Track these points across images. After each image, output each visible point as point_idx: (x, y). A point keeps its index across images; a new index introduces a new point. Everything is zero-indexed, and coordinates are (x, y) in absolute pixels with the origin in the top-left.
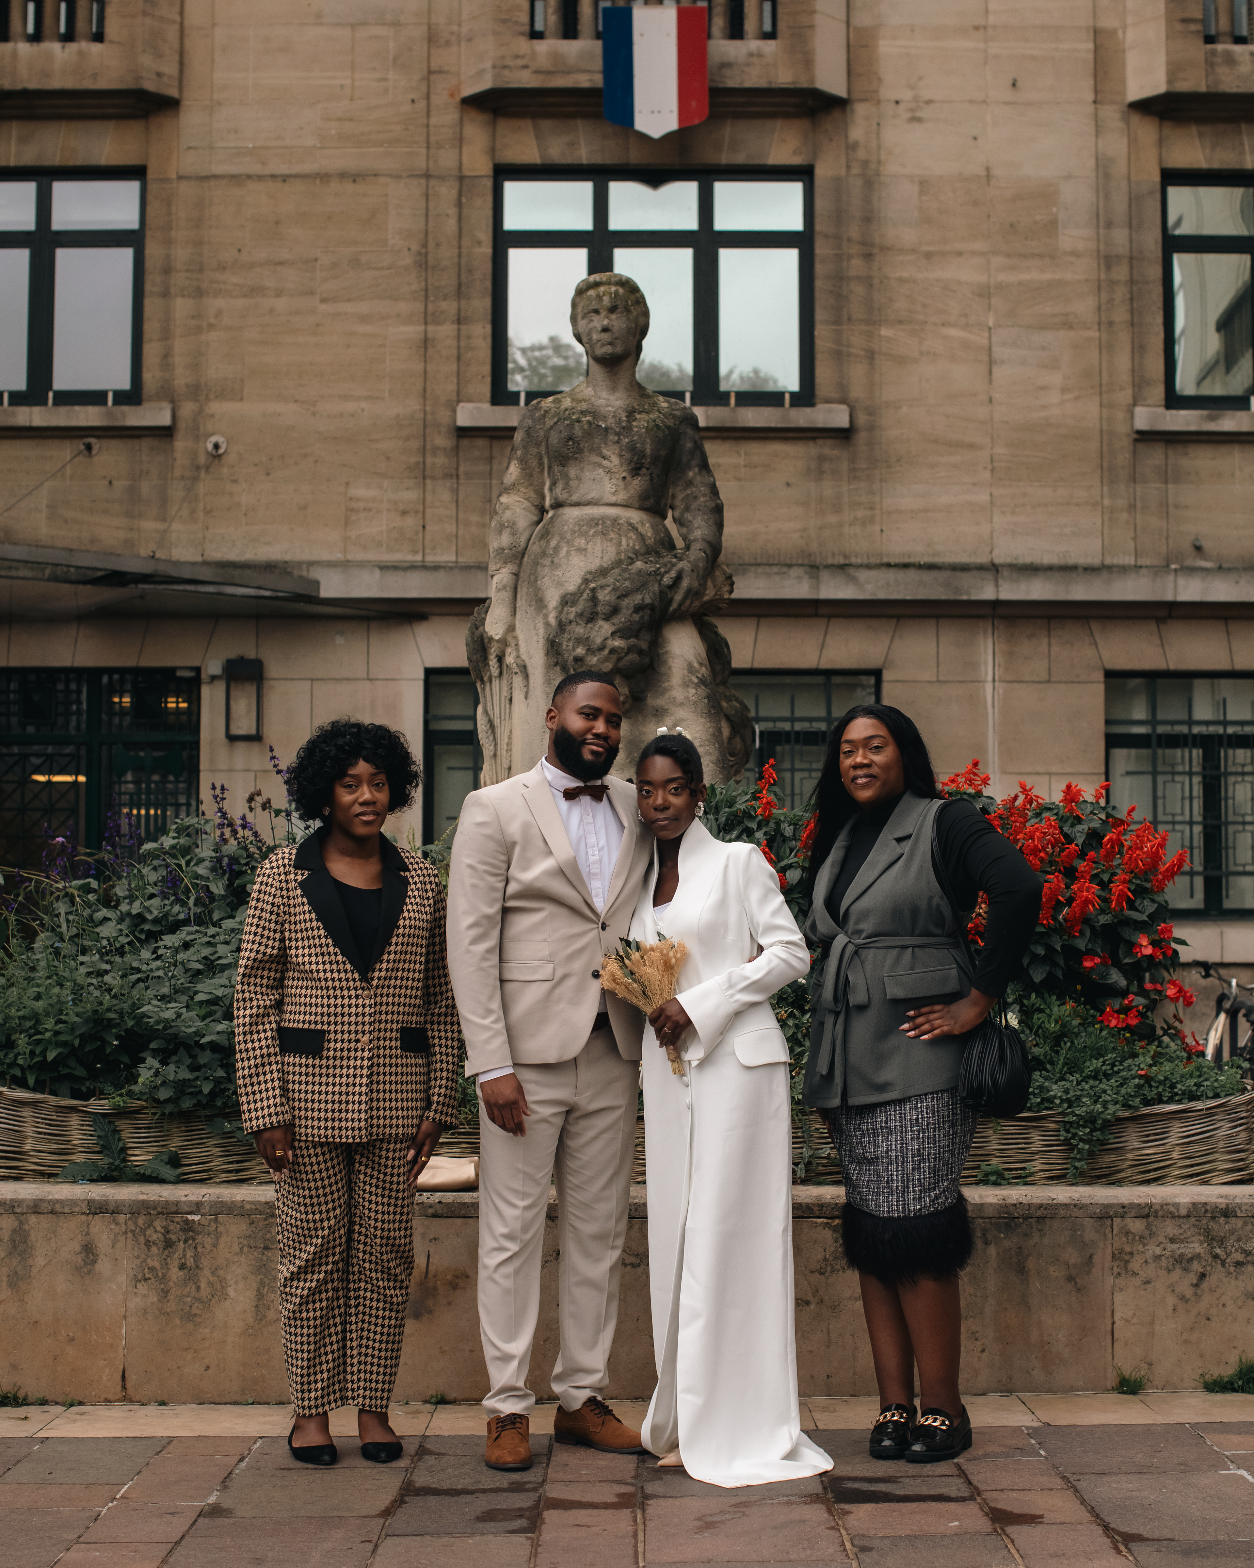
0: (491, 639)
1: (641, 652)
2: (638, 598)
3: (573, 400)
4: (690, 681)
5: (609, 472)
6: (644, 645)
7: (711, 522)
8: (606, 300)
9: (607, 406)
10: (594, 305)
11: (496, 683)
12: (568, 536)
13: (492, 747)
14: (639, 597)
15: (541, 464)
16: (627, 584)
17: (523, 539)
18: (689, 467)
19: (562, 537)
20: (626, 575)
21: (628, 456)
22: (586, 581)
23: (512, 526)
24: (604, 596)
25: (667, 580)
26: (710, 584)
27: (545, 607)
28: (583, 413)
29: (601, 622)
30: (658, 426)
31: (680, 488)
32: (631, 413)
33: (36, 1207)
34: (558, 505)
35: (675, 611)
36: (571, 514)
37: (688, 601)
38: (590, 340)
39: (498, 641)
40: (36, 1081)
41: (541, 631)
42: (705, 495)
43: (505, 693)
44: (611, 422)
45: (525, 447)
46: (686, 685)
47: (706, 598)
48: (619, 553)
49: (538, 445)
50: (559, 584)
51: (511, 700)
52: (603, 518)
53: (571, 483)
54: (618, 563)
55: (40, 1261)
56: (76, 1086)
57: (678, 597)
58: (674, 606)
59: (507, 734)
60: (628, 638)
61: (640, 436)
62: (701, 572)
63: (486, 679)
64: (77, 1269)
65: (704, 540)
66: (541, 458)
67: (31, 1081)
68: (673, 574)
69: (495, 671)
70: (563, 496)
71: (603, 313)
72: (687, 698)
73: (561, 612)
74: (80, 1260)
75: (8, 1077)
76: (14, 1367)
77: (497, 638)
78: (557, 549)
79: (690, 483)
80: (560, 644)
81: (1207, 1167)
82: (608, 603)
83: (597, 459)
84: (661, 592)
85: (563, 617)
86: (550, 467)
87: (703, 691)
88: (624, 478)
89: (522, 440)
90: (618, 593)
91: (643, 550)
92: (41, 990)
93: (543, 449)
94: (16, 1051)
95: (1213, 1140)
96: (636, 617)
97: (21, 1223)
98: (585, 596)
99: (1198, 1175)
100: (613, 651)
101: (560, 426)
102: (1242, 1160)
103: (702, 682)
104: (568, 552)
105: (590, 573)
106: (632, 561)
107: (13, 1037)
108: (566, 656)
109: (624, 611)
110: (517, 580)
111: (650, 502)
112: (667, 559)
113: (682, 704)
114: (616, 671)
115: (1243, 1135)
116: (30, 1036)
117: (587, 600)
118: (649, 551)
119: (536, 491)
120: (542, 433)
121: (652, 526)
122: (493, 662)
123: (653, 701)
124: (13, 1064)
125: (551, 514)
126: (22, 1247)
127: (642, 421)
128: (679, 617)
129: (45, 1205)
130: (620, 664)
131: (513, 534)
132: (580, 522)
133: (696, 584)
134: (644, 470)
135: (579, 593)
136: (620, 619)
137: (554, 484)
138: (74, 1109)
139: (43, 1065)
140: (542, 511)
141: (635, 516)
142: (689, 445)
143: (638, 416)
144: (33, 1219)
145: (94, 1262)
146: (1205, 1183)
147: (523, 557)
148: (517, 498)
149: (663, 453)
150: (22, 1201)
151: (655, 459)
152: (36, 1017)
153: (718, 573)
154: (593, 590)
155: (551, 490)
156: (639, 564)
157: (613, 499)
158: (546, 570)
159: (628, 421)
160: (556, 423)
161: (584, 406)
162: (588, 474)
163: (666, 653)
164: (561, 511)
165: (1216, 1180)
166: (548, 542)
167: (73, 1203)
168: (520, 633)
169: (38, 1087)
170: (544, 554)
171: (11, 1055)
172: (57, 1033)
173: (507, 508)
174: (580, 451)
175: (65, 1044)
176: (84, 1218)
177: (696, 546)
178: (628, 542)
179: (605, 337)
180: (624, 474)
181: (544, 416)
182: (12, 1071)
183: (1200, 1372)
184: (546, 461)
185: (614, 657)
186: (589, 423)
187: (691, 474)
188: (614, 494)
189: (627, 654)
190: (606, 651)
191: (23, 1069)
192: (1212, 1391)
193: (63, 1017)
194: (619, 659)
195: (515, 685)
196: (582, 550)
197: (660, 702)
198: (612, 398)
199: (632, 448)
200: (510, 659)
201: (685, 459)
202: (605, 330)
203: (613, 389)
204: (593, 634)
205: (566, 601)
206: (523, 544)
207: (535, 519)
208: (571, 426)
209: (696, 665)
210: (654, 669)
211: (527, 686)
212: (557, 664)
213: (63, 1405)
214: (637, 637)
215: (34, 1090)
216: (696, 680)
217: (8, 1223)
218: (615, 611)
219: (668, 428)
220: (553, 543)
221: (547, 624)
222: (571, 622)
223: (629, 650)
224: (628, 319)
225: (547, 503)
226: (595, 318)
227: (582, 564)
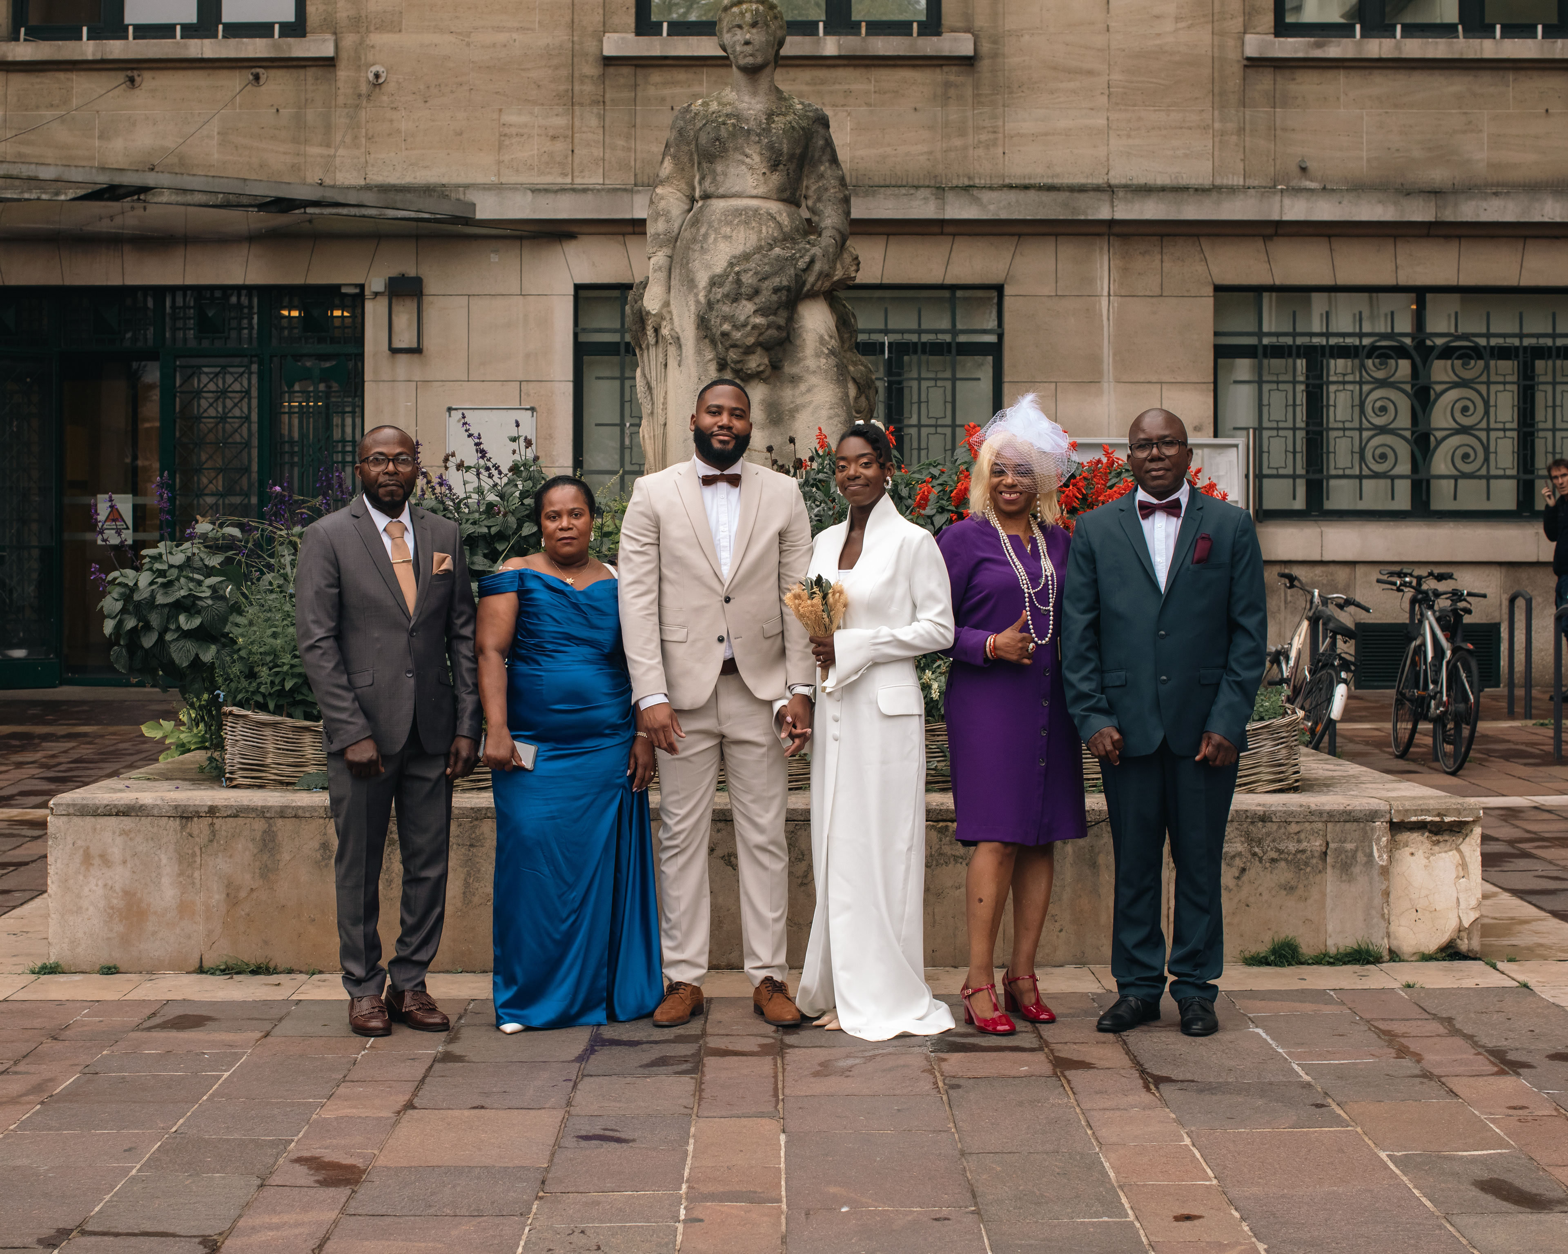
0: (648, 313)
1: (779, 328)
2: (776, 281)
3: (719, 104)
4: (822, 352)
5: (751, 168)
6: (781, 321)
7: (840, 211)
8: (748, 16)
9: (749, 109)
10: (738, 21)
11: (653, 351)
12: (716, 224)
13: (649, 406)
14: (778, 280)
15: (691, 160)
16: (767, 268)
17: (676, 226)
18: (821, 162)
19: (710, 226)
20: (766, 260)
21: (768, 154)
22: (731, 265)
23: (666, 214)
24: (748, 279)
25: (801, 264)
26: (838, 266)
27: (696, 286)
28: (728, 116)
29: (744, 302)
30: (793, 128)
31: (812, 181)
32: (770, 116)
33: (283, 813)
34: (706, 197)
35: (809, 291)
36: (719, 205)
37: (820, 282)
38: (734, 51)
39: (655, 315)
40: (276, 706)
41: (693, 308)
42: (834, 187)
43: (661, 359)
44: (752, 124)
45: (677, 145)
46: (817, 355)
47: (836, 278)
48: (759, 240)
49: (689, 144)
50: (708, 267)
51: (666, 365)
52: (746, 209)
53: (718, 178)
54: (759, 249)
55: (286, 856)
56: (309, 710)
57: (811, 279)
58: (808, 286)
59: (662, 394)
60: (767, 316)
61: (778, 137)
62: (831, 256)
63: (644, 346)
64: (317, 862)
65: (833, 228)
66: (691, 155)
67: (271, 706)
68: (807, 259)
69: (651, 339)
70: (711, 189)
71: (746, 28)
72: (819, 367)
73: (710, 291)
74: (319, 856)
75: (252, 702)
76: (266, 943)
77: (654, 312)
78: (706, 236)
79: (822, 176)
80: (709, 321)
81: (1253, 778)
82: (751, 286)
83: (741, 157)
84: (796, 275)
85: (712, 296)
86: (699, 163)
87: (832, 361)
88: (764, 173)
89: (675, 139)
90: (759, 277)
91: (780, 238)
92: (279, 630)
93: (693, 146)
94: (258, 681)
95: (1258, 755)
96: (775, 298)
97: (270, 825)
98: (731, 278)
99: (1245, 784)
100: (754, 327)
101: (708, 128)
102: (1282, 772)
103: (832, 352)
104: (715, 239)
105: (735, 257)
106: (771, 247)
107: (256, 669)
108: (714, 330)
109: (764, 292)
110: (672, 262)
111: (787, 194)
112: (801, 245)
113: (814, 372)
114: (758, 344)
115: (1284, 752)
116: (270, 669)
117: (732, 283)
118: (787, 239)
119: (687, 183)
120: (692, 133)
121: (789, 215)
122: (650, 332)
123: (789, 369)
124: (256, 692)
125: (700, 203)
126: (271, 845)
127: (780, 123)
128: (812, 295)
129: (290, 810)
130: (761, 339)
131: (668, 221)
132: (726, 213)
133: (826, 267)
134: (781, 166)
135: (725, 275)
136: (761, 299)
137: (702, 179)
138: (307, 729)
139: (281, 693)
140: (693, 200)
141: (774, 207)
142: (821, 142)
143: (776, 119)
144: (280, 822)
146: (1251, 791)
147: (676, 241)
148: (670, 190)
149: (798, 151)
150: (271, 807)
151: (791, 157)
152: (274, 653)
153: (845, 256)
154: (738, 273)
155: (700, 183)
156: (777, 250)
157: (754, 192)
158: (697, 254)
159: (768, 124)
160: (704, 125)
161: (728, 110)
162: (732, 171)
163: (801, 327)
164: (709, 202)
165: (1260, 789)
166: (698, 229)
167: (313, 809)
168: (674, 308)
169: (278, 711)
170: (694, 240)
171: (254, 684)
172: (292, 666)
173: (662, 198)
174: (725, 150)
175: (300, 675)
176: (321, 821)
177: (827, 233)
178: (768, 230)
179: (748, 49)
180: (764, 170)
181: (694, 118)
182: (256, 698)
183: (1240, 948)
184: (696, 157)
185: (756, 332)
186: (734, 125)
187: (822, 168)
188: (755, 188)
189: (767, 329)
190: (749, 328)
191: (264, 695)
192: (1250, 965)
193: (297, 653)
194: (761, 334)
195: (670, 353)
196: (727, 238)
197: (795, 370)
198: (753, 101)
199: (771, 147)
200: (665, 331)
201: (817, 155)
202: (747, 43)
203: (754, 94)
204: (738, 312)
205: (714, 282)
206: (676, 230)
207: (687, 207)
208: (718, 128)
209: (827, 337)
210: (790, 342)
211: (680, 355)
212: (706, 337)
213: (307, 973)
214: (775, 314)
215: (274, 713)
216: (826, 351)
217: (259, 825)
218: (757, 292)
219: (803, 129)
220: (703, 230)
221: (697, 302)
222: (718, 301)
223: (769, 326)
224: (767, 33)
225: (697, 194)
226: (738, 32)
227: (727, 250)
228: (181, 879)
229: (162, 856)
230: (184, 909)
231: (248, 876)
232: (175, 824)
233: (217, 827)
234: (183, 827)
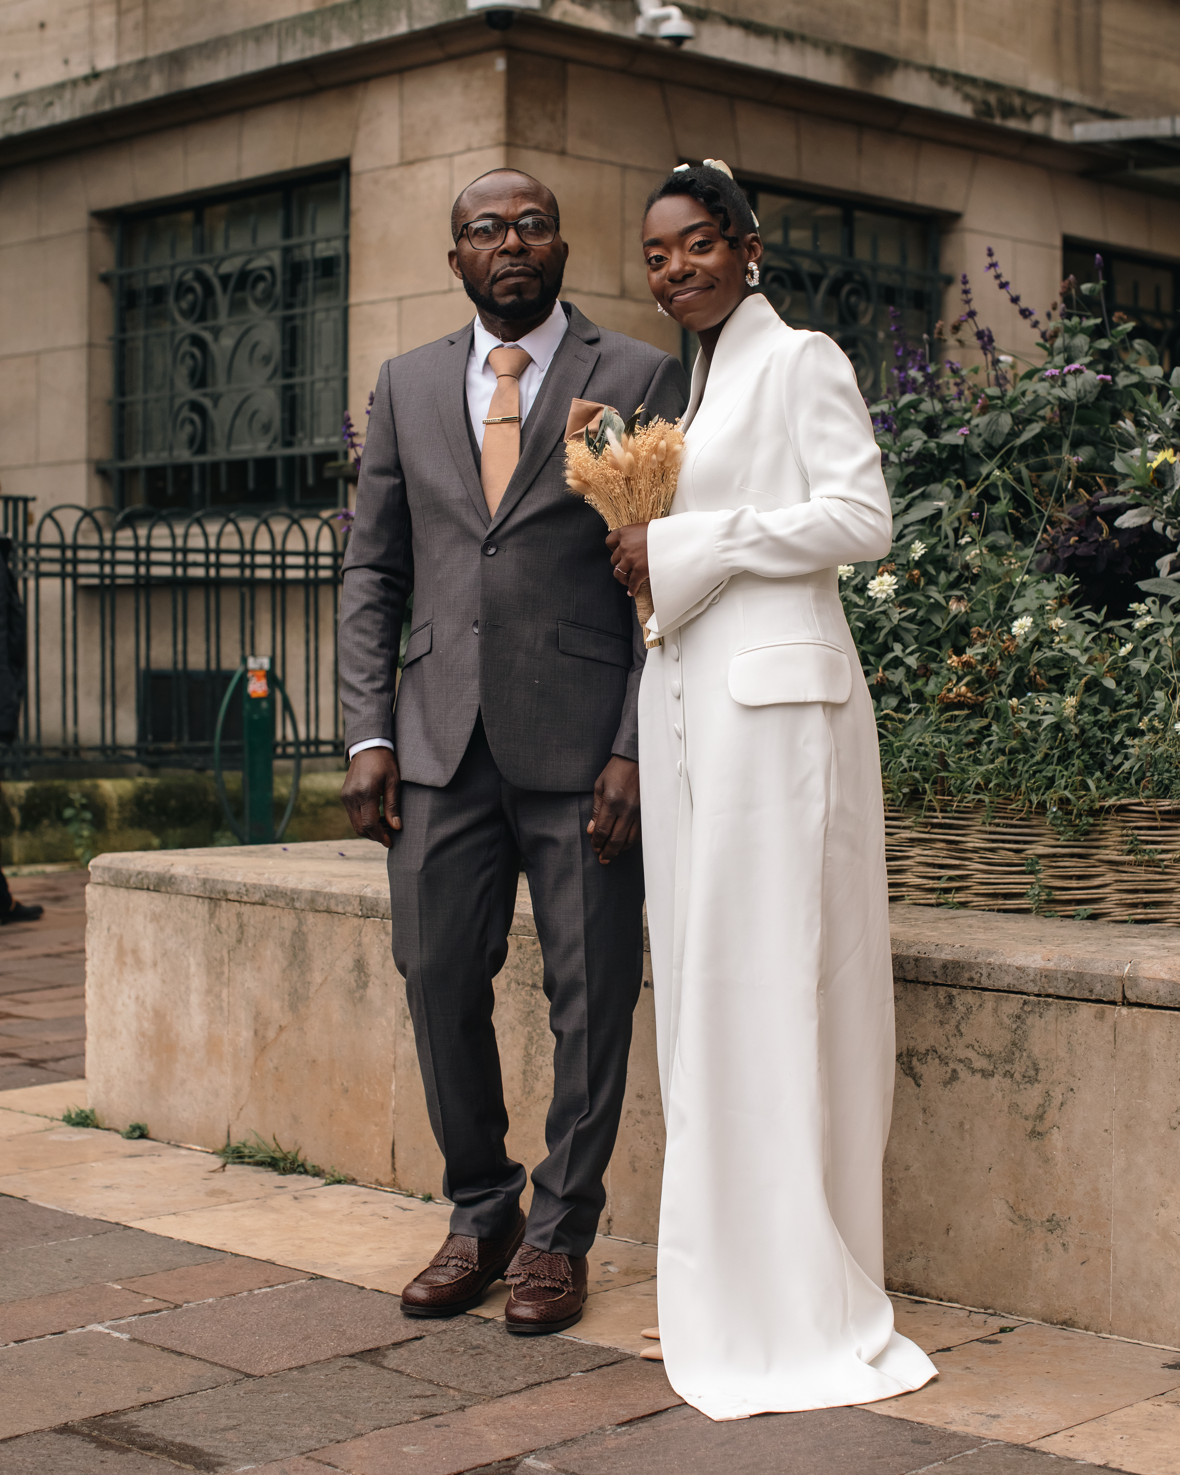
33: (311, 903)
55: (317, 977)
64: (351, 992)
74: (353, 982)
97: (300, 922)
126: (301, 955)
129: (322, 900)
144: (310, 918)
145: (365, 985)
176: (356, 921)
217: (290, 921)
228: (209, 999)
229: (192, 961)
230: (213, 1045)
231: (276, 1005)
232: (202, 908)
233: (245, 919)
234: (212, 915)
